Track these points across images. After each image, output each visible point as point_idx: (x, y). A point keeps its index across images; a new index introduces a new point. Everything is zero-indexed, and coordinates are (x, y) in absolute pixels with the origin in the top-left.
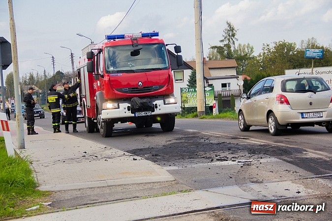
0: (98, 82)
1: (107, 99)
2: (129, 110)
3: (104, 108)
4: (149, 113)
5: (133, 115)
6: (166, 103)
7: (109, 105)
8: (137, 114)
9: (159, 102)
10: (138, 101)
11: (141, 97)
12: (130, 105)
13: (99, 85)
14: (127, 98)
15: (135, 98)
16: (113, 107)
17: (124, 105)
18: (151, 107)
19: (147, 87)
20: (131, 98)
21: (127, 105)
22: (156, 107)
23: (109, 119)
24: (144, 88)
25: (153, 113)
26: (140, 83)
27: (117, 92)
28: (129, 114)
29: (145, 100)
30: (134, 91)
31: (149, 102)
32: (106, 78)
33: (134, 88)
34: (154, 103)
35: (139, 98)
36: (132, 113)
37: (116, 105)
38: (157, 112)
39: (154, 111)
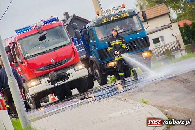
0: (19, 68)
1: (30, 79)
2: (49, 83)
3: (29, 87)
4: (65, 81)
5: (53, 86)
6: (76, 70)
7: (33, 83)
8: (57, 84)
9: (70, 71)
10: (54, 74)
11: (56, 71)
12: (49, 79)
13: (20, 70)
14: (45, 75)
15: (52, 72)
16: (37, 84)
17: (45, 80)
18: (65, 76)
19: (58, 62)
20: (48, 74)
22: (70, 75)
23: (36, 94)
24: (56, 63)
25: (68, 81)
26: (52, 60)
27: (36, 72)
28: (50, 86)
29: (59, 72)
30: (49, 67)
31: (63, 72)
32: (25, 63)
33: (49, 65)
34: (67, 72)
35: (55, 71)
36: (52, 84)
37: (38, 81)
38: (71, 79)
39: (68, 79)
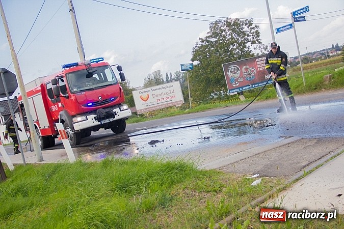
0: (60, 104)
1: (75, 114)
2: (96, 120)
3: (74, 122)
4: (111, 120)
5: (100, 123)
6: (122, 109)
7: (79, 118)
8: (103, 122)
9: (116, 110)
10: (104, 111)
11: (104, 108)
12: (96, 116)
13: (61, 106)
14: (92, 111)
15: (100, 110)
16: (82, 120)
17: (91, 117)
18: (112, 114)
19: (106, 100)
20: (96, 110)
21: (93, 116)
22: (116, 114)
24: (103, 101)
25: (114, 119)
26: (100, 97)
28: (97, 123)
29: (107, 110)
30: (97, 104)
31: (111, 111)
32: (73, 98)
33: (97, 102)
34: (114, 111)
36: (99, 122)
37: (84, 118)
38: (117, 118)
39: (114, 117)
